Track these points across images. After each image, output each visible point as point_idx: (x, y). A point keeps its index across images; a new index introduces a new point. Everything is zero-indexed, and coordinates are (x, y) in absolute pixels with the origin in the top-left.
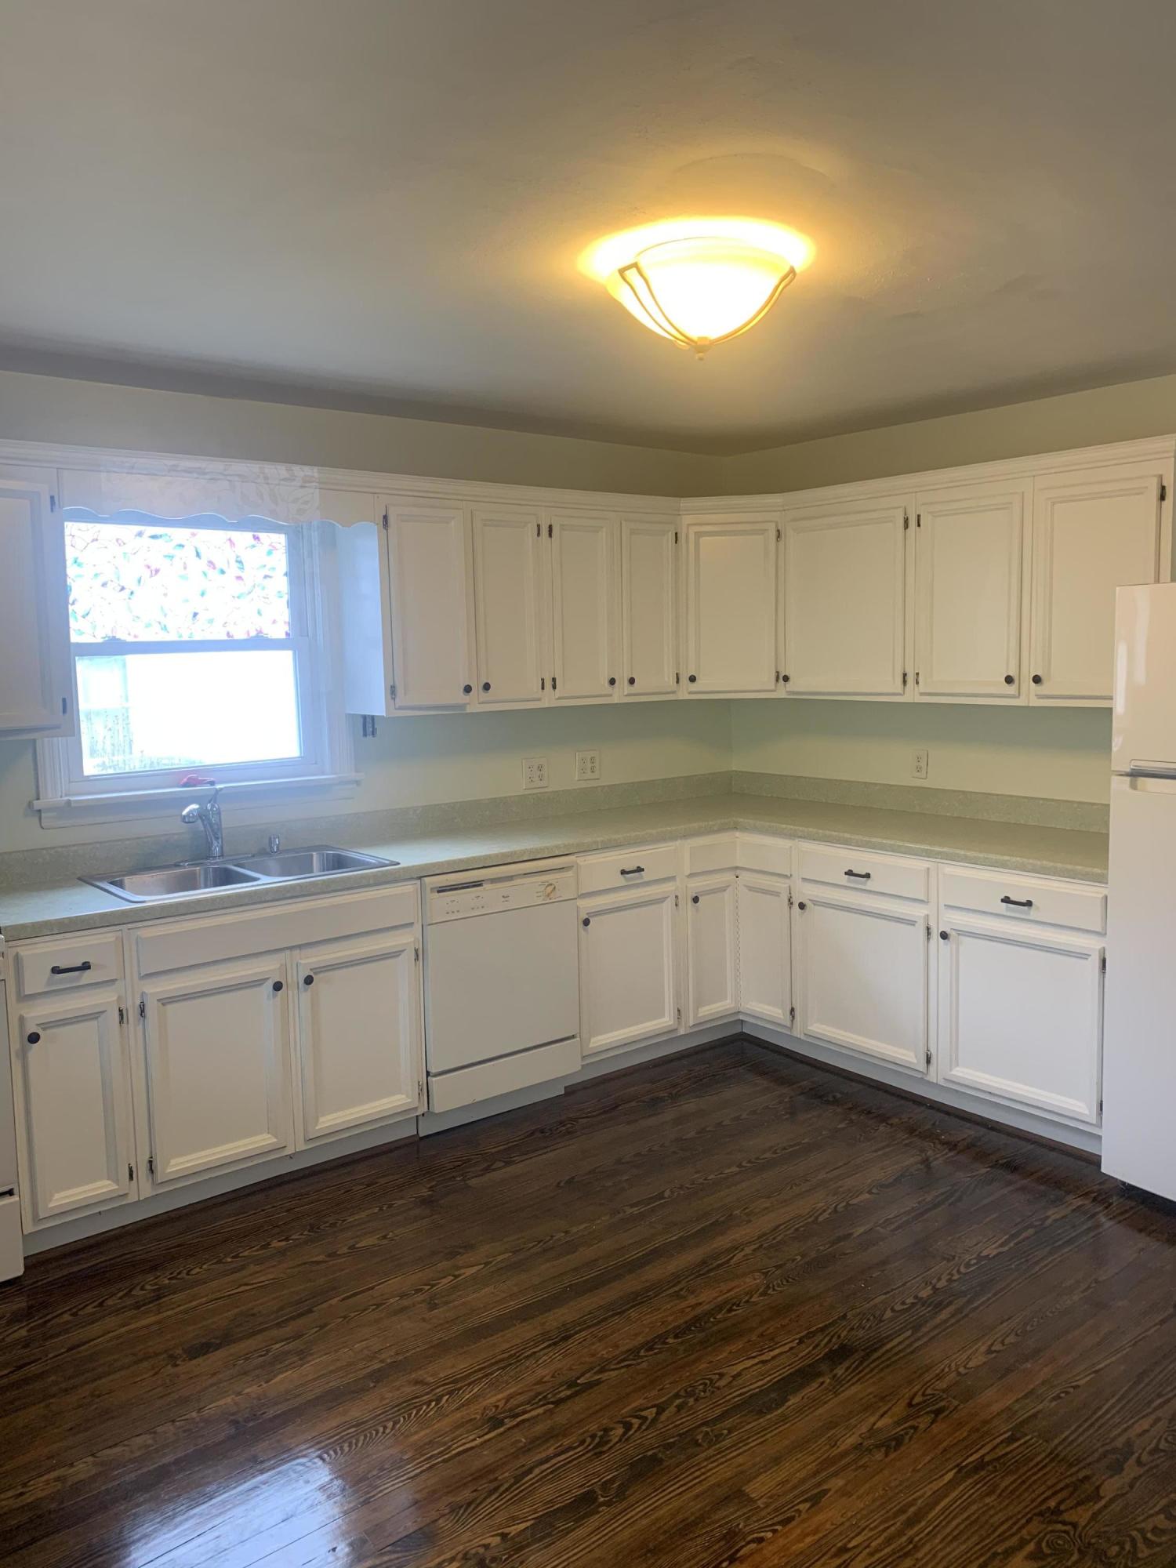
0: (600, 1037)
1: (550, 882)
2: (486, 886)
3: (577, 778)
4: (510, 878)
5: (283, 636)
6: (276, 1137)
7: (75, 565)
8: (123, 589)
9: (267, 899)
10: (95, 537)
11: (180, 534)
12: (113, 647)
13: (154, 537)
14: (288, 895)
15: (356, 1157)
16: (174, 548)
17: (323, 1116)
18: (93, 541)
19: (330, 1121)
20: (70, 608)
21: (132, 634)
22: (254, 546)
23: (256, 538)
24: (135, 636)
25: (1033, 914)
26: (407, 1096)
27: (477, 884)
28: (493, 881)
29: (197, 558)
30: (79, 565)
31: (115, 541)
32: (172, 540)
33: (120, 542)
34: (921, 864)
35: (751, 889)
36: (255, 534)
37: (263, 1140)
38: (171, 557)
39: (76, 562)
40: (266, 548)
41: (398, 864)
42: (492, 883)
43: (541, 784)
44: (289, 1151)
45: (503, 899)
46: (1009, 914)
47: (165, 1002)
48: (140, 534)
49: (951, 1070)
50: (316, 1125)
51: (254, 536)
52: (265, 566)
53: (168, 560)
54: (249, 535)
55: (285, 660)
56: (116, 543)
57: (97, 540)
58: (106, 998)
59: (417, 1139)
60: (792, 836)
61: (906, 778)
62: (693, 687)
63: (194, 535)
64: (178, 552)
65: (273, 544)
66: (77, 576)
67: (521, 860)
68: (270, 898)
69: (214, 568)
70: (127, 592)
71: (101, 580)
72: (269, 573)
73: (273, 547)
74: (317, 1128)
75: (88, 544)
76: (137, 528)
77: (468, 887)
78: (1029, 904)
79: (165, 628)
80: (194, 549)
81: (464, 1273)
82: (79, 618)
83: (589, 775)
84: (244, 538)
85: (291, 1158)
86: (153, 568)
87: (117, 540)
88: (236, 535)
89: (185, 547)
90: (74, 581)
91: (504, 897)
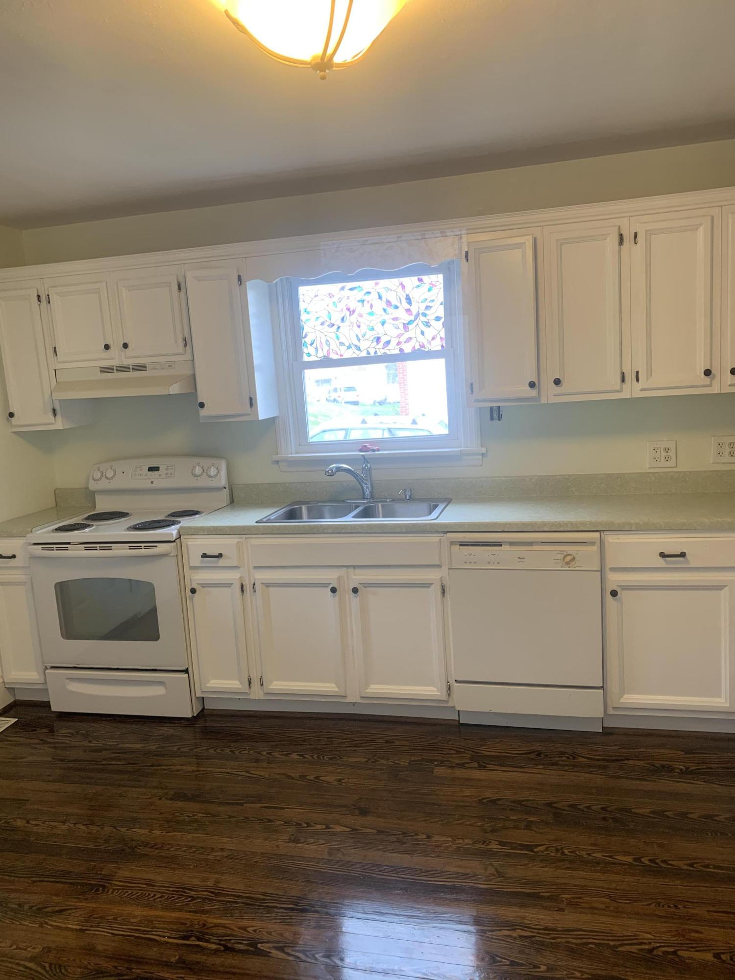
0: (635, 696)
1: (569, 553)
2: (504, 547)
3: (711, 462)
4: (531, 544)
5: (439, 348)
6: (339, 688)
7: (305, 313)
8: (333, 325)
9: (329, 532)
10: (316, 294)
11: (368, 285)
12: (326, 362)
13: (351, 289)
14: (343, 531)
15: (408, 720)
16: (365, 295)
17: (373, 684)
18: (315, 296)
19: (376, 689)
20: (303, 341)
21: (339, 354)
22: (418, 286)
23: (420, 280)
24: (341, 355)
26: (438, 690)
27: (498, 544)
28: (511, 544)
29: (379, 300)
30: (308, 313)
31: (328, 295)
32: (363, 290)
33: (331, 295)
36: (420, 277)
37: (329, 687)
38: (363, 301)
39: (306, 311)
40: (427, 286)
42: (510, 545)
43: (668, 464)
44: (348, 700)
45: (519, 560)
47: (268, 585)
48: (343, 288)
50: (367, 689)
51: (419, 279)
52: (427, 299)
53: (360, 304)
54: (415, 279)
55: (439, 365)
56: (329, 296)
57: (317, 296)
58: (233, 576)
59: (457, 723)
63: (377, 284)
64: (367, 298)
65: (432, 283)
66: (307, 320)
67: (542, 530)
68: (331, 532)
69: (391, 305)
70: (336, 327)
71: (321, 320)
72: (430, 304)
73: (432, 284)
74: (367, 691)
75: (312, 299)
76: (340, 285)
77: (490, 545)
79: (359, 349)
80: (377, 294)
81: (333, 828)
82: (309, 346)
83: (727, 459)
84: (410, 282)
85: (354, 705)
86: (351, 310)
87: (329, 294)
88: (406, 281)
89: (371, 294)
90: (305, 323)
91: (519, 558)
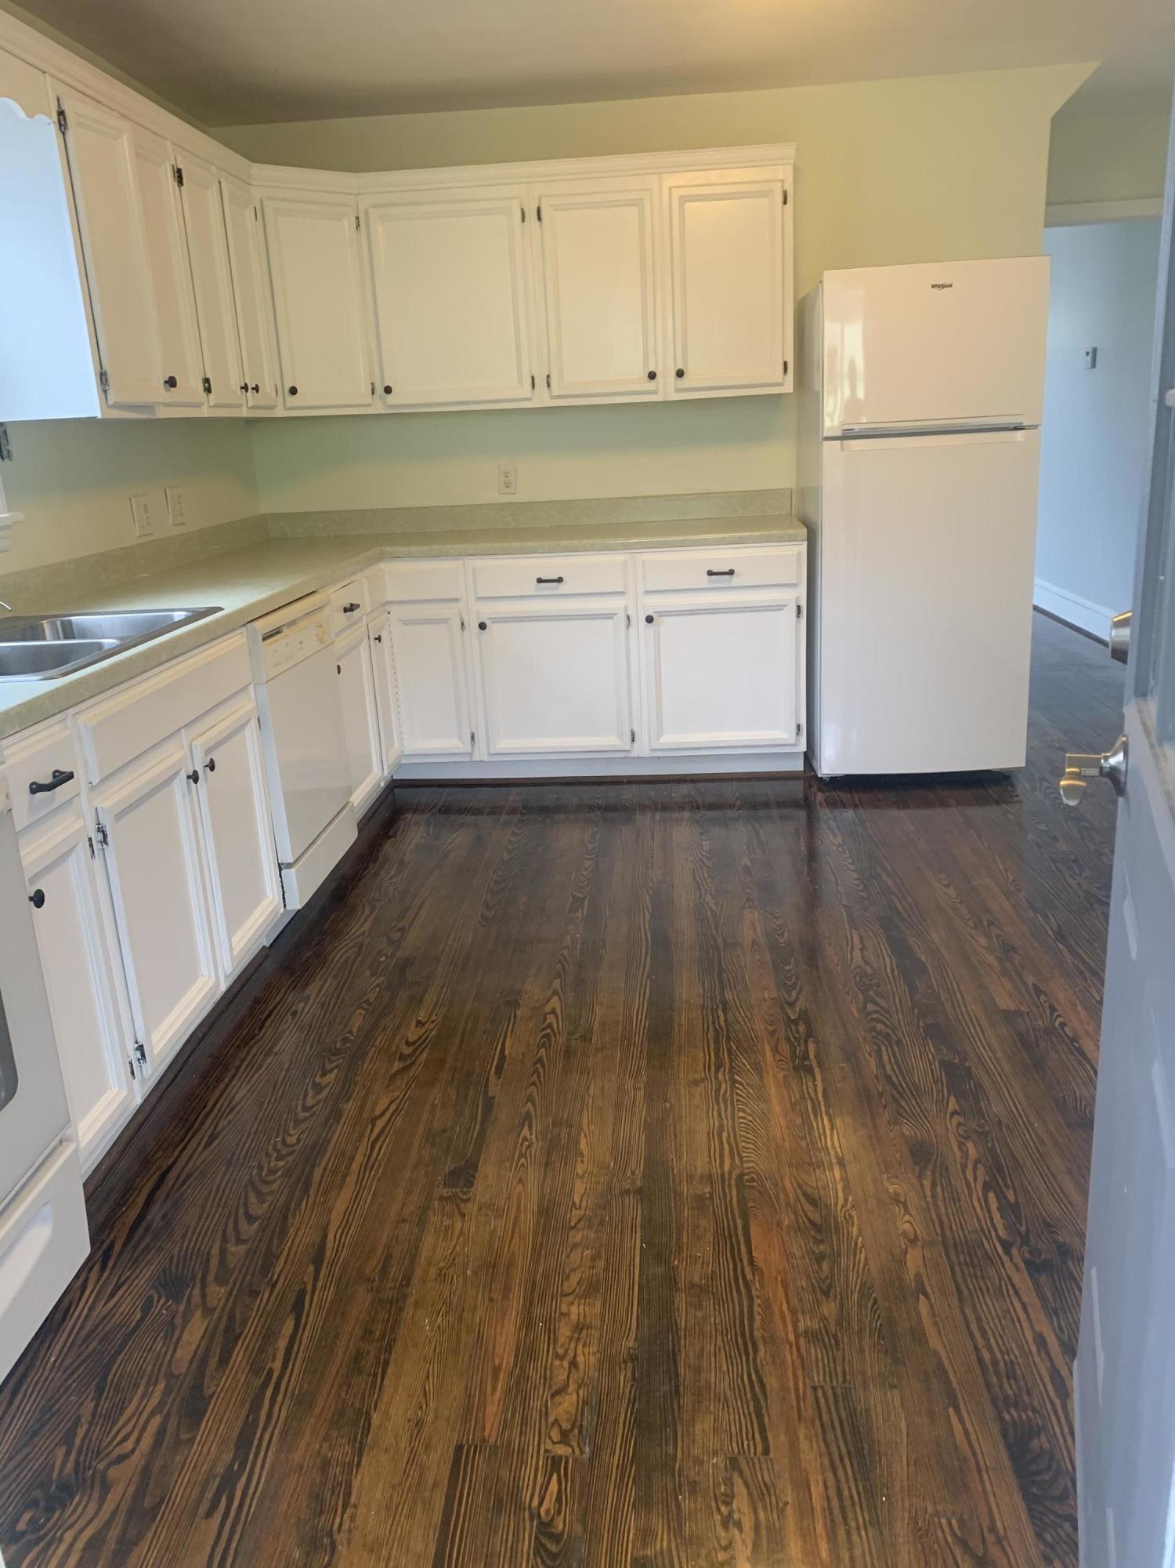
1: (320, 623)
2: (286, 631)
25: (735, 581)
27: (280, 630)
28: (287, 625)
34: (619, 557)
35: (406, 622)
41: (220, 609)
46: (712, 586)
49: (658, 740)
60: (459, 555)
61: (494, 495)
62: (292, 401)
78: (731, 573)
